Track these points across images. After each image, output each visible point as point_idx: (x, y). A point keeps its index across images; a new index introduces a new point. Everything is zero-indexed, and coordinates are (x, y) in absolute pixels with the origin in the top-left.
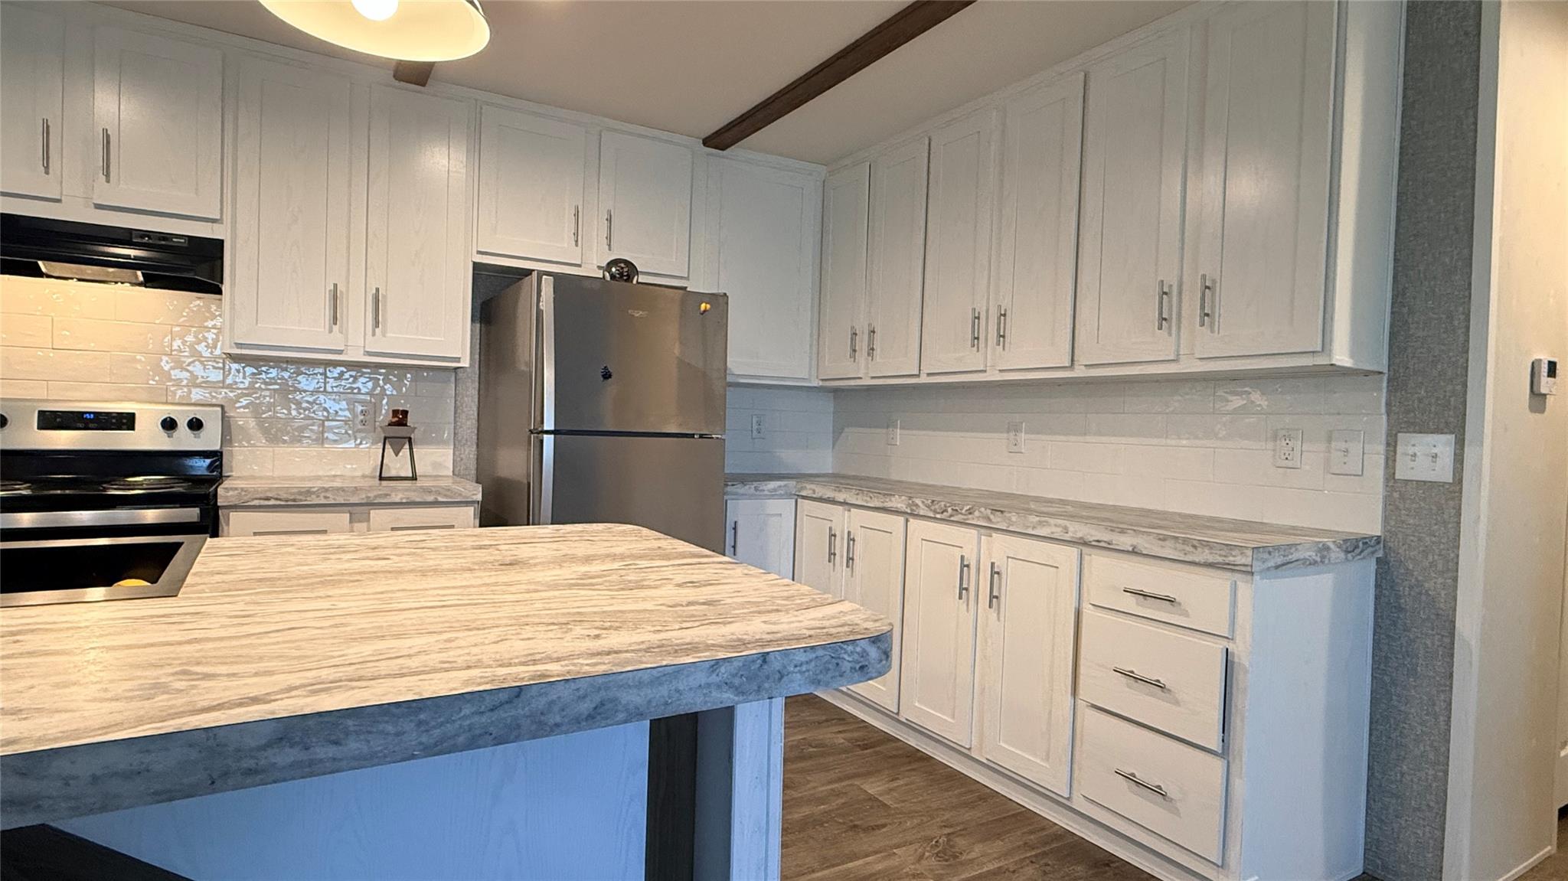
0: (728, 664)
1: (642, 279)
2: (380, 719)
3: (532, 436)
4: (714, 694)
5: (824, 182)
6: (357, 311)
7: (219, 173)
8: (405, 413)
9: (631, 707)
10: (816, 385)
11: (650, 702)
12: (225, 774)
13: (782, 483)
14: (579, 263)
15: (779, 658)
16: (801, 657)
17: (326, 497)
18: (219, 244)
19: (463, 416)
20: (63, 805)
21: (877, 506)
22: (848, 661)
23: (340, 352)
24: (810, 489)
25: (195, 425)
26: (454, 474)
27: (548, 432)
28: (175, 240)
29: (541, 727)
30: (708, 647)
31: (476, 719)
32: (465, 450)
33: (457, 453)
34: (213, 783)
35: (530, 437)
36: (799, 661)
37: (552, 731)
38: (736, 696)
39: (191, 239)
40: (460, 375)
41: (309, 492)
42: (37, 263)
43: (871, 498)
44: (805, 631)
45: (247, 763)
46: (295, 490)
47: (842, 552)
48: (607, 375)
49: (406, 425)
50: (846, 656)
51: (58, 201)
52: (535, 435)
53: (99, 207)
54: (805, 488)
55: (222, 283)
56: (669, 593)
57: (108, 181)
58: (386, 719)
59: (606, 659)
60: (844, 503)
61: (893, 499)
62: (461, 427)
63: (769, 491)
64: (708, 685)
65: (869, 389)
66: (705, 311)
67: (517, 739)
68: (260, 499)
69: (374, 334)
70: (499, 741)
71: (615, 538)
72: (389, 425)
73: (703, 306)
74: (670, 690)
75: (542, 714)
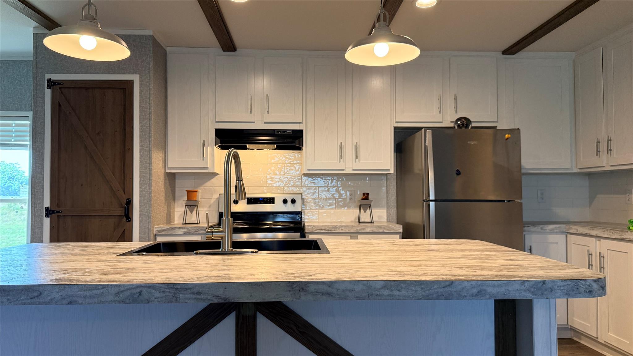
0: (528, 282)
1: (473, 125)
2: (411, 285)
3: (424, 202)
4: (523, 293)
5: (574, 61)
6: (349, 152)
7: (301, 104)
8: (368, 194)
9: (491, 293)
10: (576, 171)
11: (498, 293)
12: (372, 295)
13: (557, 226)
14: (441, 121)
15: (550, 283)
16: (560, 284)
17: (342, 230)
18: (301, 132)
19: (390, 195)
20: (337, 296)
21: (617, 238)
22: (583, 288)
23: (343, 170)
24: (575, 229)
25: (293, 201)
26: (387, 221)
27: (432, 201)
28: (288, 132)
29: (460, 296)
30: (519, 277)
31: (439, 290)
32: (391, 211)
33: (388, 211)
34: (369, 297)
35: (424, 203)
36: (559, 285)
37: (464, 298)
38: (533, 295)
39: (293, 131)
40: (389, 176)
41: (336, 227)
42: (246, 145)
43: (613, 233)
44: (562, 276)
45: (377, 293)
46: (331, 226)
47: (596, 263)
48: (458, 173)
49: (368, 199)
50: (581, 286)
51: (254, 122)
52: (426, 202)
53: (265, 123)
54: (571, 229)
55: (303, 146)
56: (501, 262)
57: (268, 113)
58: (413, 285)
59: (481, 277)
60: (596, 237)
61: (627, 234)
62: (389, 200)
63: (549, 230)
64: (521, 290)
65: (611, 172)
66: (508, 138)
67: (452, 299)
68: (319, 230)
69: (356, 162)
70: (446, 298)
71: (472, 244)
72: (362, 199)
73: (507, 136)
74: (506, 290)
75: (460, 291)
